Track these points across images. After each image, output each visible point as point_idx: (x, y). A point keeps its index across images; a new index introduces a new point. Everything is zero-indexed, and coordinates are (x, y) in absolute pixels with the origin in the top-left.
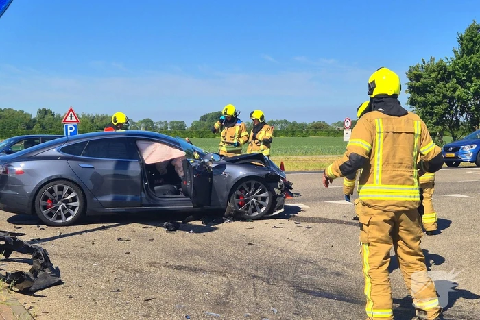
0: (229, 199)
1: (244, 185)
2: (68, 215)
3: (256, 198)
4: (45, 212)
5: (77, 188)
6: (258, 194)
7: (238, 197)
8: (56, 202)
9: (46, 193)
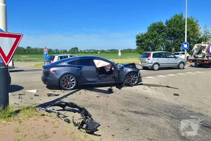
0: (125, 79)
1: (130, 74)
2: (71, 86)
3: (133, 78)
4: (63, 86)
5: (75, 77)
6: (134, 77)
7: (128, 78)
8: (67, 82)
9: (64, 79)
